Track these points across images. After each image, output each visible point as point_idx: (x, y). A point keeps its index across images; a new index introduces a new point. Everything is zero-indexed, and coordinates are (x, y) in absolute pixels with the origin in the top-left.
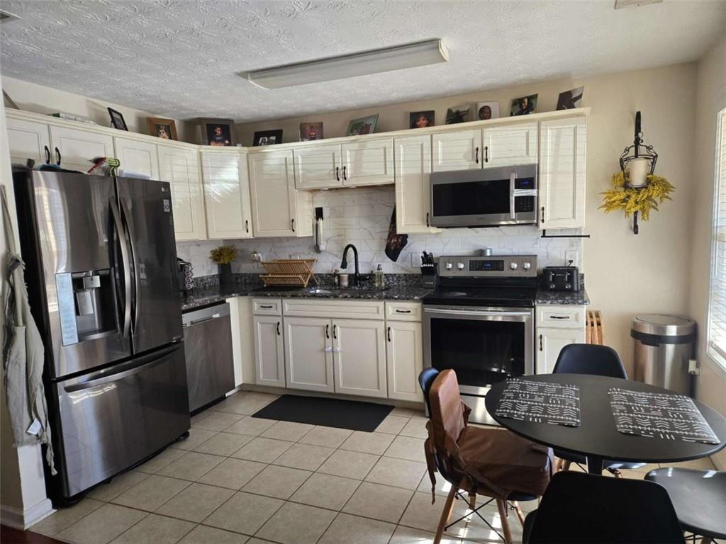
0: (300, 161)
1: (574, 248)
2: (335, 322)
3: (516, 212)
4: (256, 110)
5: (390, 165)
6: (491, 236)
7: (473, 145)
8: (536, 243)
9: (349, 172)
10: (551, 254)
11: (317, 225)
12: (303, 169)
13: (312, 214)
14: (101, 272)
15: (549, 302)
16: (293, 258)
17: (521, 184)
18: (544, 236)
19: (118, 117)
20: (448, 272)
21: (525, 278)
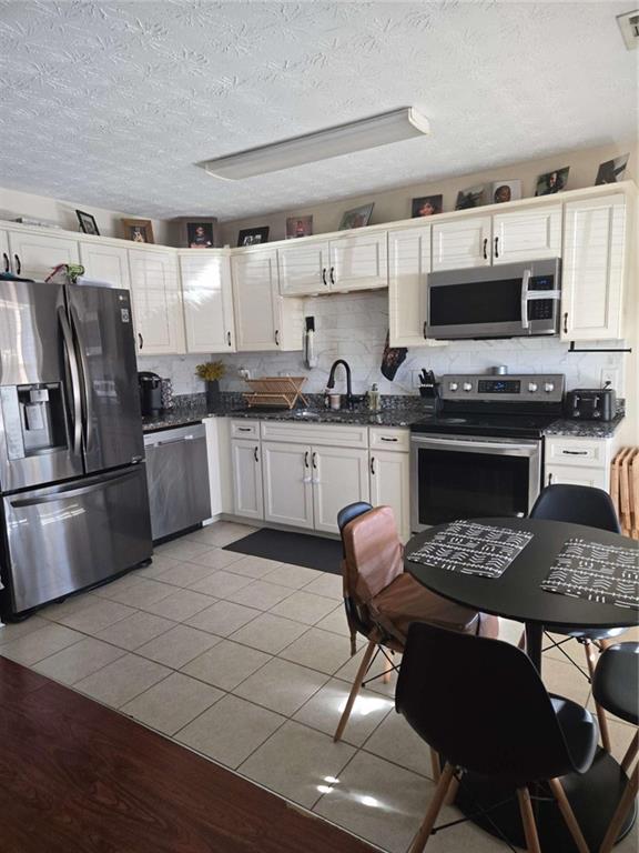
0: (284, 263)
1: (613, 366)
2: (315, 449)
3: (529, 319)
4: (236, 205)
5: (383, 264)
6: (509, 351)
7: (481, 236)
8: (564, 359)
9: (336, 273)
10: (582, 373)
11: (307, 338)
12: (288, 272)
13: (303, 324)
14: (49, 386)
15: (561, 433)
16: (282, 375)
17: (536, 284)
18: (572, 350)
19: (90, 220)
20: (466, 394)
21: (547, 403)
